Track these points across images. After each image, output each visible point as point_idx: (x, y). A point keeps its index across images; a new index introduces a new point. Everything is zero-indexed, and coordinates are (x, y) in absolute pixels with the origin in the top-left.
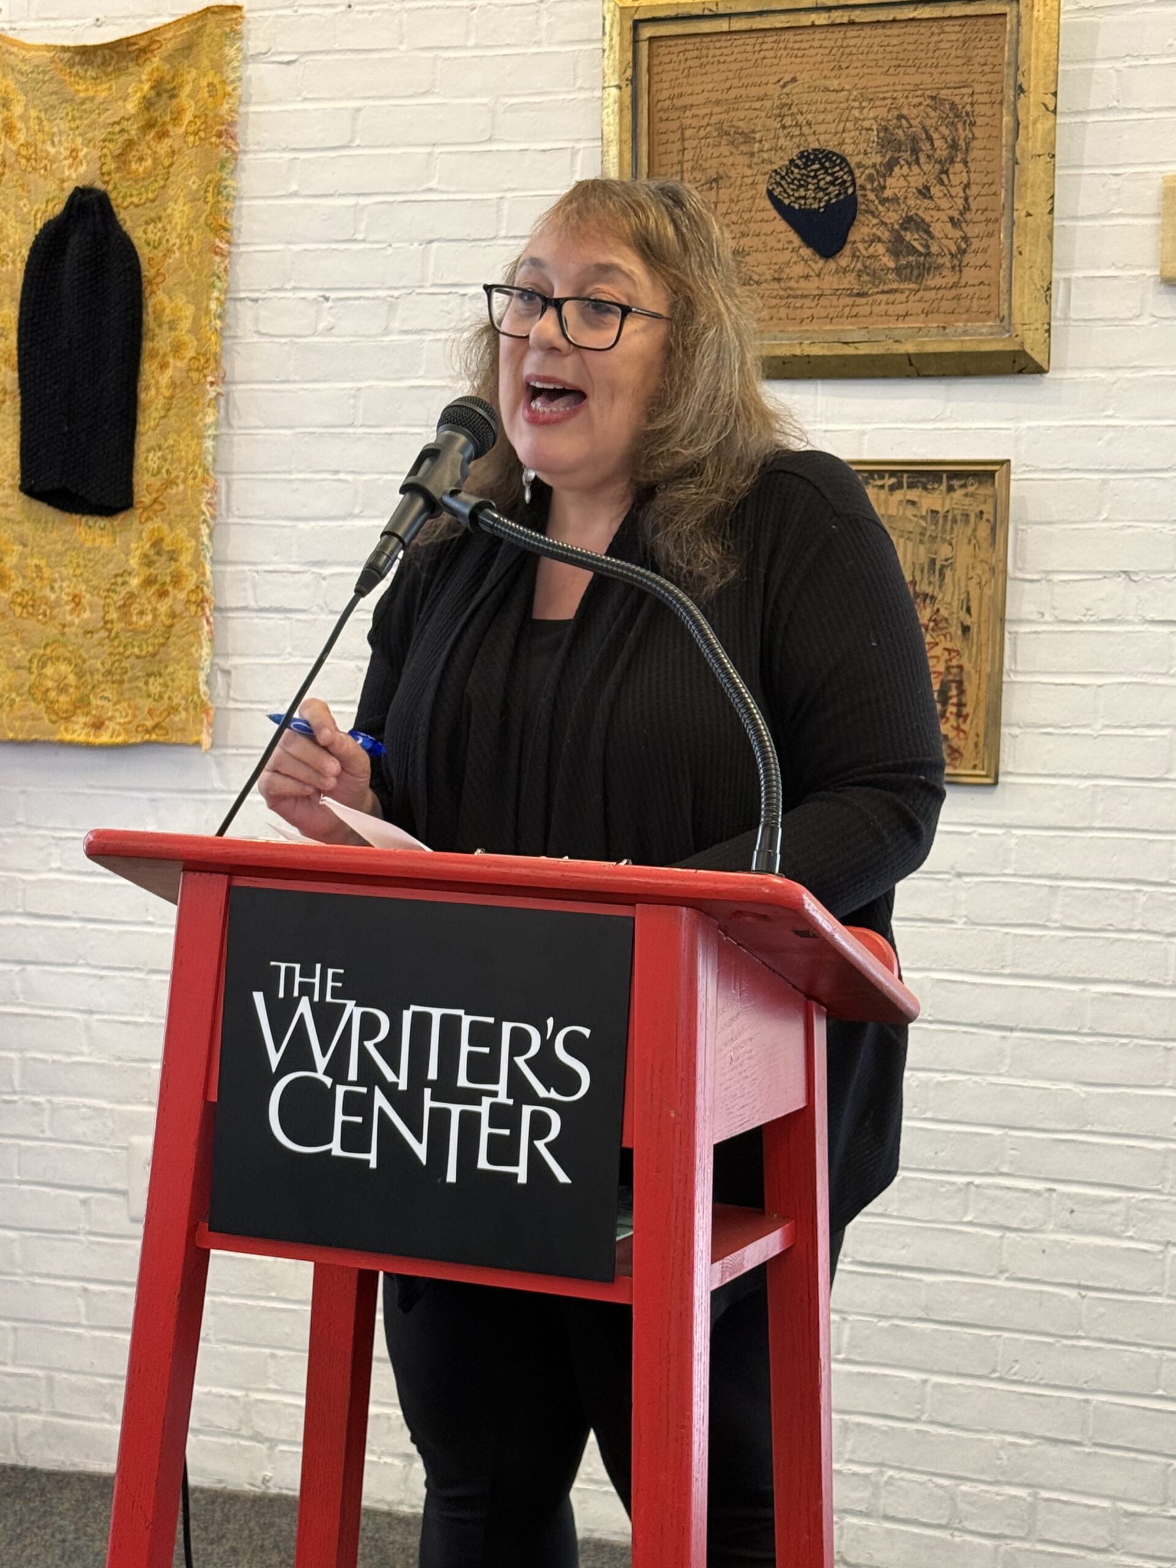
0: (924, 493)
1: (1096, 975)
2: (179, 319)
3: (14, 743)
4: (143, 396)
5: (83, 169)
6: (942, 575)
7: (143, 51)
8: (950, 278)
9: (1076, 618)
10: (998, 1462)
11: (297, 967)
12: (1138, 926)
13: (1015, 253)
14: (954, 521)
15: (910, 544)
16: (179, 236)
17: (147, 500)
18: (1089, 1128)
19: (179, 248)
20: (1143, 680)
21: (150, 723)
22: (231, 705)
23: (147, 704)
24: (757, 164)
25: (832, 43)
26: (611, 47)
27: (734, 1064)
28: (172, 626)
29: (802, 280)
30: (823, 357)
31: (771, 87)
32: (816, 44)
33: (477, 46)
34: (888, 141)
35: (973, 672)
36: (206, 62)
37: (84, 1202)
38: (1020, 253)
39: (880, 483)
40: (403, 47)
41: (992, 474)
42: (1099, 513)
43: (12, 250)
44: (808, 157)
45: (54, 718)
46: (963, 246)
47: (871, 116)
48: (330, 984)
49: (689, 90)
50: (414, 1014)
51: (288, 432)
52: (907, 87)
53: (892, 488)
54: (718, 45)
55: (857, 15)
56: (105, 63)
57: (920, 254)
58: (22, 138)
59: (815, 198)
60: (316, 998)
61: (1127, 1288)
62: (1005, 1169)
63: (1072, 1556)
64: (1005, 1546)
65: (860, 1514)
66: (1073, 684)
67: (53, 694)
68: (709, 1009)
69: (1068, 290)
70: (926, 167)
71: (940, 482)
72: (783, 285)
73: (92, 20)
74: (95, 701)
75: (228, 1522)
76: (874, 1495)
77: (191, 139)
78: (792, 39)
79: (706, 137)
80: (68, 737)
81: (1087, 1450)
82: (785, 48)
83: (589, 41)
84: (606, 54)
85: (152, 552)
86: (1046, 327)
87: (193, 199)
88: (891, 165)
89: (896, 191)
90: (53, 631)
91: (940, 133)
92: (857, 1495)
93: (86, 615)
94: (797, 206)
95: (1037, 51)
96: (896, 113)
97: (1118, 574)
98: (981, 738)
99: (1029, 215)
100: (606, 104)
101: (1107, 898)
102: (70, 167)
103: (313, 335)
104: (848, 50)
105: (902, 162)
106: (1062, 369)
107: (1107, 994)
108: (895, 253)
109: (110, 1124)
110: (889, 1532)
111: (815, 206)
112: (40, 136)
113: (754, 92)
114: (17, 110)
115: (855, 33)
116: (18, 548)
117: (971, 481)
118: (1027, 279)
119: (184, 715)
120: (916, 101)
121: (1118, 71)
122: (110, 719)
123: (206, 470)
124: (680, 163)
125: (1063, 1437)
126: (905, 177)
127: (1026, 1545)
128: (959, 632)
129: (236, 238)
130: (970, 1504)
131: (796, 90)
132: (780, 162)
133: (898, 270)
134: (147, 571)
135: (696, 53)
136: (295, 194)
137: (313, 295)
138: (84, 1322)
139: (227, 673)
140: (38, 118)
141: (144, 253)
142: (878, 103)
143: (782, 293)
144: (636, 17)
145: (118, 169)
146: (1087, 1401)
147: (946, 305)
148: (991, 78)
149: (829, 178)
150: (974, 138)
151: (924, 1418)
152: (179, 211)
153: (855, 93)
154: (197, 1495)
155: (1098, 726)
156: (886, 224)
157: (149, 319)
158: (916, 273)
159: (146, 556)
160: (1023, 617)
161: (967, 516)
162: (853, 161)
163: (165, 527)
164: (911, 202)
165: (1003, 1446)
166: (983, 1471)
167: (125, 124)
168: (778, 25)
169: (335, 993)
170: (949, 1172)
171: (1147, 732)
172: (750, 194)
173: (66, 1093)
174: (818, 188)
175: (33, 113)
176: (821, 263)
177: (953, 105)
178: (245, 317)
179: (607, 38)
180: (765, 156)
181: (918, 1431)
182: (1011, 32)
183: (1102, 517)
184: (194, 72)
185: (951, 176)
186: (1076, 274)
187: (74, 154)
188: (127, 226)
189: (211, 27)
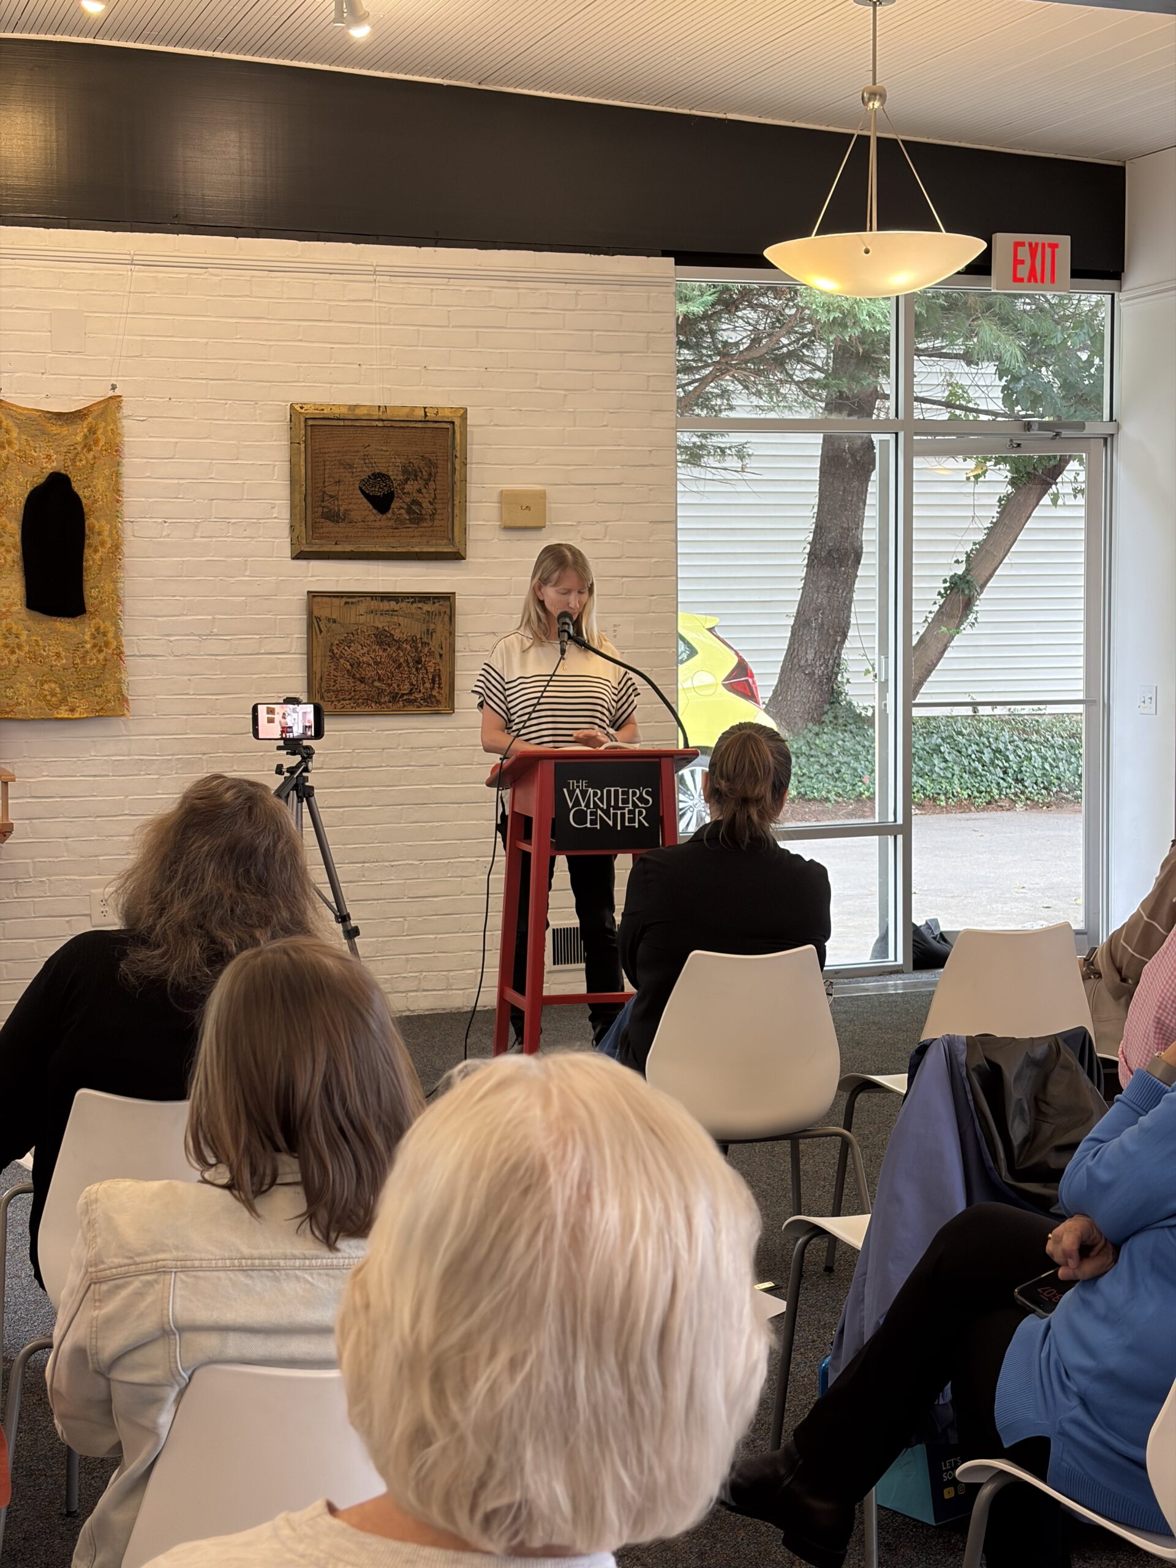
0: (426, 605)
2: (102, 530)
4: (86, 564)
5: (55, 464)
6: (432, 635)
7: (85, 415)
8: (430, 524)
9: (477, 650)
11: (576, 781)
13: (454, 515)
14: (436, 615)
15: (419, 623)
16: (99, 494)
17: (91, 610)
19: (102, 500)
21: (98, 708)
23: (96, 699)
24: (356, 477)
25: (384, 433)
26: (295, 428)
28: (105, 665)
29: (373, 522)
31: (360, 448)
33: (228, 420)
34: (405, 471)
35: (444, 671)
36: (109, 420)
38: (457, 516)
39: (408, 600)
40: (196, 418)
41: (450, 597)
43: (15, 499)
44: (374, 476)
45: (51, 708)
46: (434, 512)
47: (399, 461)
48: (584, 784)
49: (327, 446)
50: (606, 790)
51: (151, 579)
52: (412, 452)
53: (412, 603)
55: (394, 424)
56: (67, 419)
57: (418, 514)
58: (17, 447)
59: (378, 491)
60: (581, 789)
67: (49, 698)
70: (420, 482)
71: (430, 600)
72: (366, 523)
74: (70, 700)
77: (104, 452)
78: (370, 431)
79: (334, 465)
80: (60, 716)
82: (363, 433)
84: (293, 430)
85: (95, 632)
86: (465, 543)
87: (105, 478)
88: (407, 480)
89: (409, 490)
90: (46, 669)
91: (425, 469)
93: (64, 661)
94: (372, 494)
95: (460, 442)
96: (408, 461)
97: (491, 633)
98: (448, 696)
99: (460, 502)
102: (47, 463)
103: (160, 538)
104: (392, 437)
105: (411, 480)
106: (469, 557)
108: (408, 513)
109: (80, 886)
111: (377, 493)
112: (27, 447)
113: (352, 449)
115: (391, 431)
116: (26, 632)
117: (441, 600)
118: (459, 525)
119: (115, 703)
120: (416, 457)
122: (78, 707)
123: (118, 596)
124: (324, 474)
126: (412, 485)
128: (438, 656)
129: (123, 495)
131: (370, 450)
132: (364, 476)
133: (410, 520)
134: (93, 641)
135: (330, 432)
136: (149, 477)
137: (160, 520)
140: (28, 440)
141: (84, 501)
142: (402, 457)
143: (366, 527)
144: (306, 417)
145: (72, 464)
147: (429, 534)
148: (443, 451)
149: (383, 484)
150: (437, 472)
152: (100, 484)
153: (393, 453)
156: (405, 502)
157: (87, 529)
158: (418, 521)
159: (92, 634)
160: (461, 650)
161: (440, 613)
162: (392, 478)
163: (101, 622)
164: (415, 495)
167: (75, 446)
168: (364, 425)
169: (585, 787)
172: (354, 488)
173: (57, 875)
174: (379, 487)
175: (24, 437)
176: (380, 515)
177: (430, 460)
178: (128, 529)
179: (293, 423)
180: (358, 474)
182: (450, 434)
183: (485, 612)
184: (104, 424)
185: (429, 486)
186: (471, 523)
187: (49, 457)
188: (76, 489)
189: (111, 405)
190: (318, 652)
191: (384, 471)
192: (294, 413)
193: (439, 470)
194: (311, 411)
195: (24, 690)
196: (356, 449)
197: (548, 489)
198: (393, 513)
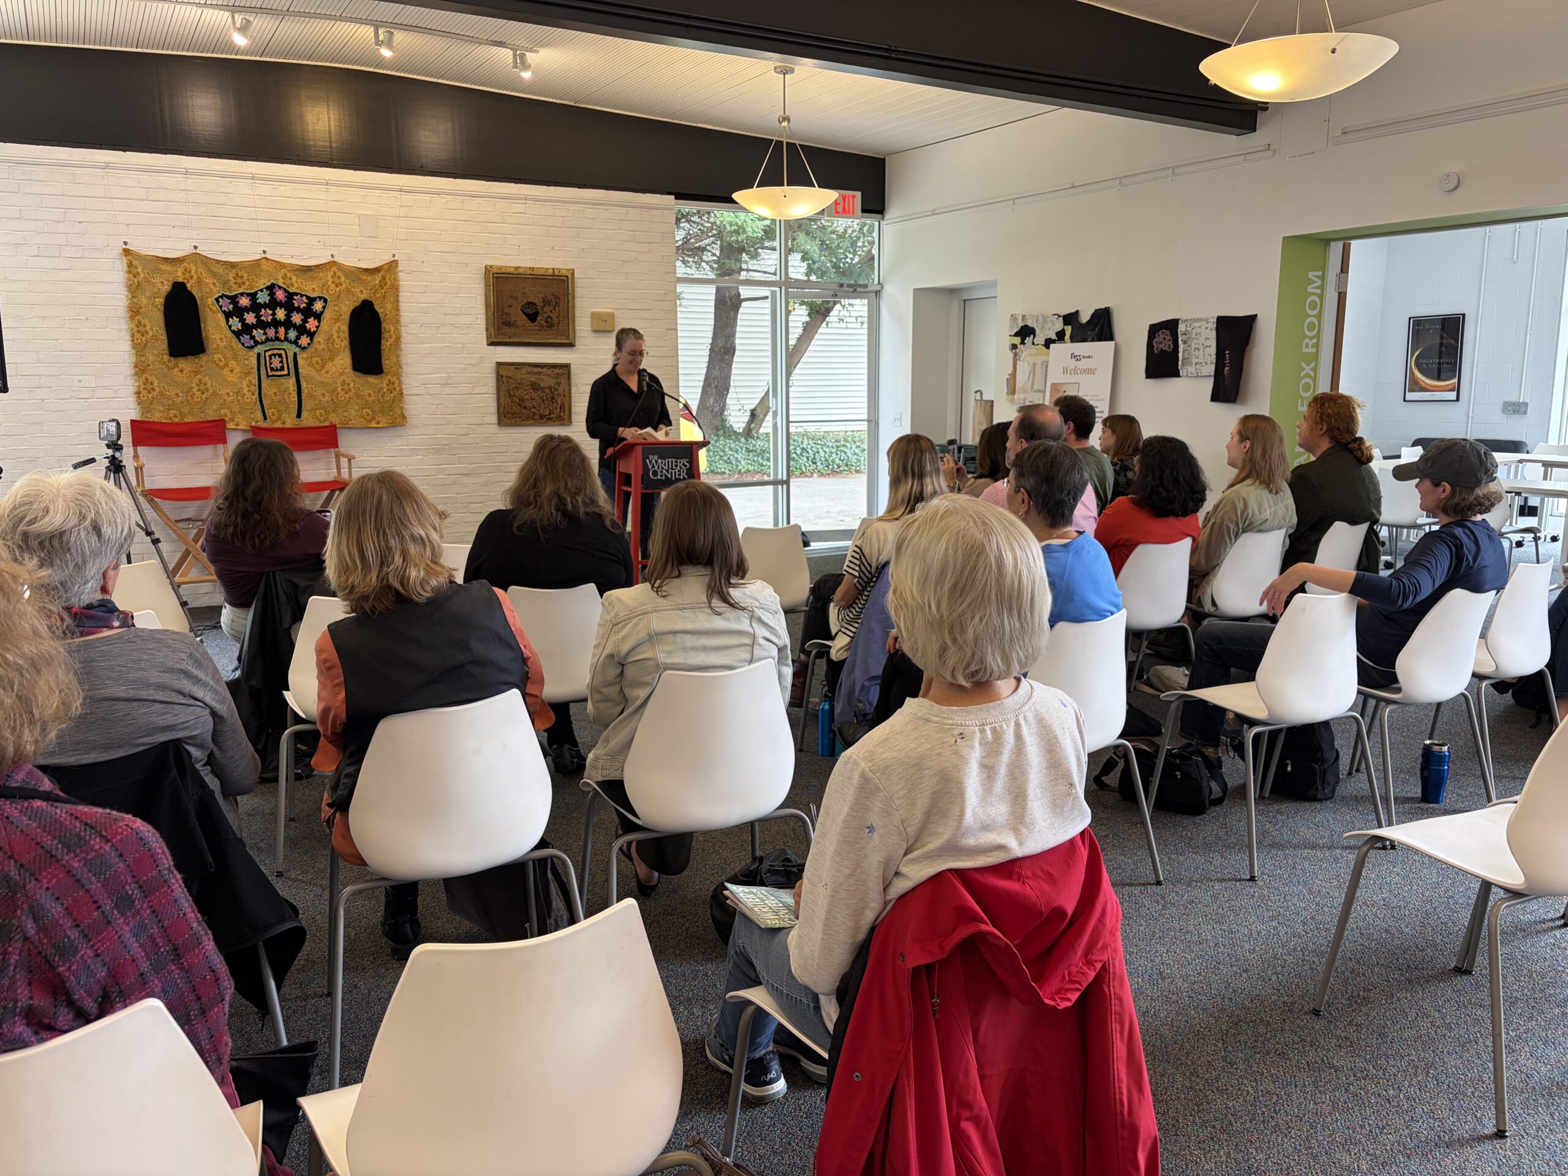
0: (555, 369)
2: (390, 329)
4: (383, 348)
5: (365, 296)
6: (560, 385)
7: (380, 270)
8: (557, 328)
13: (570, 324)
15: (553, 379)
16: (388, 310)
17: (386, 371)
19: (390, 314)
21: (392, 422)
23: (391, 417)
24: (519, 304)
26: (487, 277)
28: (394, 400)
29: (528, 327)
30: (533, 342)
31: (522, 289)
32: (529, 281)
33: (453, 274)
34: (544, 301)
36: (392, 273)
39: (547, 367)
40: (436, 272)
41: (567, 366)
43: (344, 313)
44: (528, 304)
45: (367, 422)
46: (559, 322)
47: (541, 296)
49: (504, 287)
51: (415, 355)
52: (547, 291)
53: (549, 369)
54: (510, 279)
55: (537, 277)
56: (371, 272)
57: (551, 323)
58: (346, 287)
67: (366, 417)
70: (551, 307)
71: (561, 367)
74: (377, 418)
77: (390, 290)
78: (525, 280)
79: (507, 297)
80: (372, 426)
82: (523, 282)
83: (480, 274)
85: (388, 382)
86: (574, 338)
87: (391, 303)
88: (544, 306)
89: (546, 311)
90: (364, 402)
91: (554, 301)
93: (373, 398)
94: (526, 312)
96: (545, 296)
99: (571, 317)
100: (486, 289)
102: (359, 296)
103: (419, 334)
104: (536, 283)
105: (547, 306)
106: (577, 346)
108: (546, 322)
111: (530, 313)
112: (350, 287)
113: (517, 289)
114: (343, 279)
115: (537, 280)
116: (354, 383)
118: (572, 329)
120: (549, 294)
122: (381, 421)
123: (399, 364)
124: (502, 302)
129: (401, 312)
131: (526, 290)
132: (523, 303)
133: (547, 326)
134: (387, 387)
136: (413, 303)
137: (419, 325)
141: (381, 315)
142: (541, 293)
143: (524, 329)
144: (489, 272)
145: (374, 295)
147: (556, 333)
148: (563, 291)
149: (533, 307)
152: (389, 306)
153: (536, 292)
156: (544, 317)
157: (382, 329)
158: (551, 326)
160: (574, 393)
162: (538, 304)
163: (391, 378)
164: (549, 313)
167: (375, 286)
168: (522, 277)
172: (518, 310)
174: (531, 309)
175: (348, 281)
176: (532, 324)
177: (556, 296)
179: (485, 275)
182: (566, 283)
184: (389, 275)
185: (556, 309)
186: (579, 328)
187: (362, 292)
188: (376, 309)
189: (393, 264)
190: (502, 394)
191: (533, 301)
192: (488, 269)
193: (561, 301)
194: (496, 270)
195: (354, 413)
196: (519, 289)
197: (615, 311)
198: (539, 322)
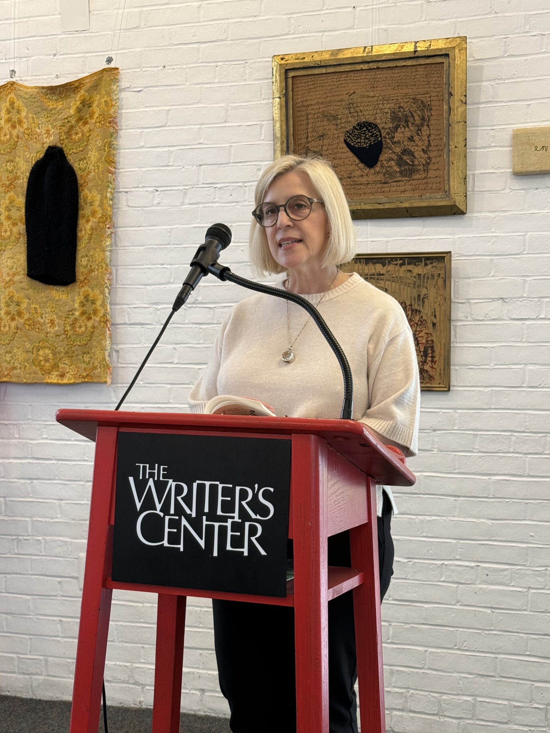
0: (415, 267)
1: (494, 472)
2: (94, 201)
3: (26, 384)
4: (79, 234)
6: (423, 302)
8: (424, 175)
9: (481, 318)
10: (458, 686)
11: (148, 465)
12: (512, 451)
13: (451, 163)
14: (428, 278)
15: (409, 288)
16: (94, 166)
17: (82, 278)
18: (493, 538)
19: (94, 171)
20: (510, 344)
21: (85, 374)
22: (120, 365)
23: (84, 366)
24: (339, 129)
25: (370, 77)
26: (276, 81)
27: (336, 503)
28: (93, 332)
29: (360, 178)
30: (370, 210)
31: (344, 96)
32: (363, 77)
34: (395, 117)
35: (438, 343)
37: (60, 582)
38: (453, 164)
39: (396, 263)
40: (187, 84)
41: (444, 257)
42: (490, 273)
43: (22, 174)
44: (361, 125)
45: (43, 373)
46: (428, 161)
47: (388, 107)
48: (162, 472)
49: (310, 98)
50: (198, 484)
51: (142, 248)
52: (403, 94)
53: (401, 265)
54: (321, 79)
55: (380, 65)
56: (60, 93)
57: (410, 165)
58: (25, 126)
59: (364, 142)
60: (156, 479)
61: (512, 608)
62: (458, 557)
63: (492, 726)
64: (462, 722)
65: (399, 710)
66: (481, 347)
68: (325, 478)
69: (474, 179)
70: (412, 128)
71: (422, 262)
72: (352, 180)
73: (54, 76)
74: (61, 365)
75: (125, 720)
76: (405, 701)
78: (353, 75)
79: (317, 118)
80: (49, 381)
81: (498, 679)
82: (350, 79)
83: (267, 79)
84: (274, 84)
85: (84, 300)
86: (465, 194)
87: (99, 149)
88: (396, 128)
89: (399, 139)
90: (42, 336)
91: (417, 114)
92: (398, 701)
94: (357, 146)
95: (457, 77)
96: (398, 106)
97: (499, 299)
98: (442, 371)
99: (456, 147)
100: (274, 105)
101: (498, 439)
102: (46, 138)
103: (151, 206)
104: (377, 80)
105: (401, 126)
106: (473, 212)
107: (499, 480)
108: (399, 165)
109: (70, 548)
110: (412, 718)
111: (365, 146)
112: (33, 125)
114: (24, 114)
115: (379, 72)
116: (27, 300)
117: (434, 261)
118: (456, 174)
119: (99, 370)
120: (407, 100)
121: (492, 85)
122: (68, 373)
123: (107, 265)
125: (486, 674)
126: (403, 133)
127: (472, 722)
128: (431, 326)
129: (118, 166)
130: (447, 704)
131: (356, 97)
132: (349, 128)
133: (401, 172)
134: (82, 309)
135: (313, 83)
136: (143, 147)
137: (151, 189)
138: (61, 635)
139: (117, 351)
140: (32, 117)
141: (79, 173)
142: (390, 102)
143: (351, 183)
144: (286, 68)
145: (67, 138)
146: (496, 658)
147: (421, 186)
148: (438, 90)
149: (370, 134)
150: (432, 115)
151: (426, 667)
152: (93, 155)
153: (380, 98)
154: (111, 709)
155: (492, 364)
156: (395, 153)
157: (81, 201)
158: (408, 173)
159: (81, 302)
160: (459, 318)
161: (433, 276)
162: (380, 126)
163: (90, 289)
164: (406, 143)
165: (461, 678)
166: (452, 690)
167: (70, 119)
168: (347, 70)
169: (164, 476)
170: (434, 559)
171: (514, 367)
172: (336, 142)
173: (51, 535)
174: (366, 138)
175: (30, 115)
176: (368, 170)
177: (422, 102)
178: (123, 200)
179: (274, 77)
180: (343, 125)
181: (423, 673)
182: (446, 70)
183: (491, 275)
185: (422, 132)
186: (477, 172)
188: (71, 162)
189: (106, 77)
191: (371, 120)
192: (275, 65)
193: (433, 113)
195: (20, 355)
196: (339, 98)
198: (382, 166)
